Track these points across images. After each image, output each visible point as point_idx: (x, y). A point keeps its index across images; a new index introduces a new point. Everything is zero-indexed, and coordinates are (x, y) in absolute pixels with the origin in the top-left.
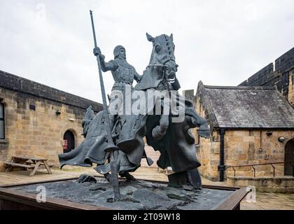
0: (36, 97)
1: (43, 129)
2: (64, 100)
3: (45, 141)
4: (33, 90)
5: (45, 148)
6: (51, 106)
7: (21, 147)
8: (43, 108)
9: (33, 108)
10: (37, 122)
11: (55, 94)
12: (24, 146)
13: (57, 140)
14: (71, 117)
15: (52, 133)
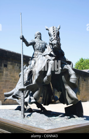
4: (7, 55)
6: (17, 64)
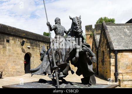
0: (9, 35)
1: (14, 53)
2: (24, 36)
3: (15, 60)
4: (8, 31)
5: (15, 64)
6: (17, 39)
7: (3, 64)
8: (13, 41)
9: (8, 41)
10: (10, 49)
11: (19, 32)
12: (4, 63)
13: (21, 59)
14: (28, 45)
15: (18, 55)
